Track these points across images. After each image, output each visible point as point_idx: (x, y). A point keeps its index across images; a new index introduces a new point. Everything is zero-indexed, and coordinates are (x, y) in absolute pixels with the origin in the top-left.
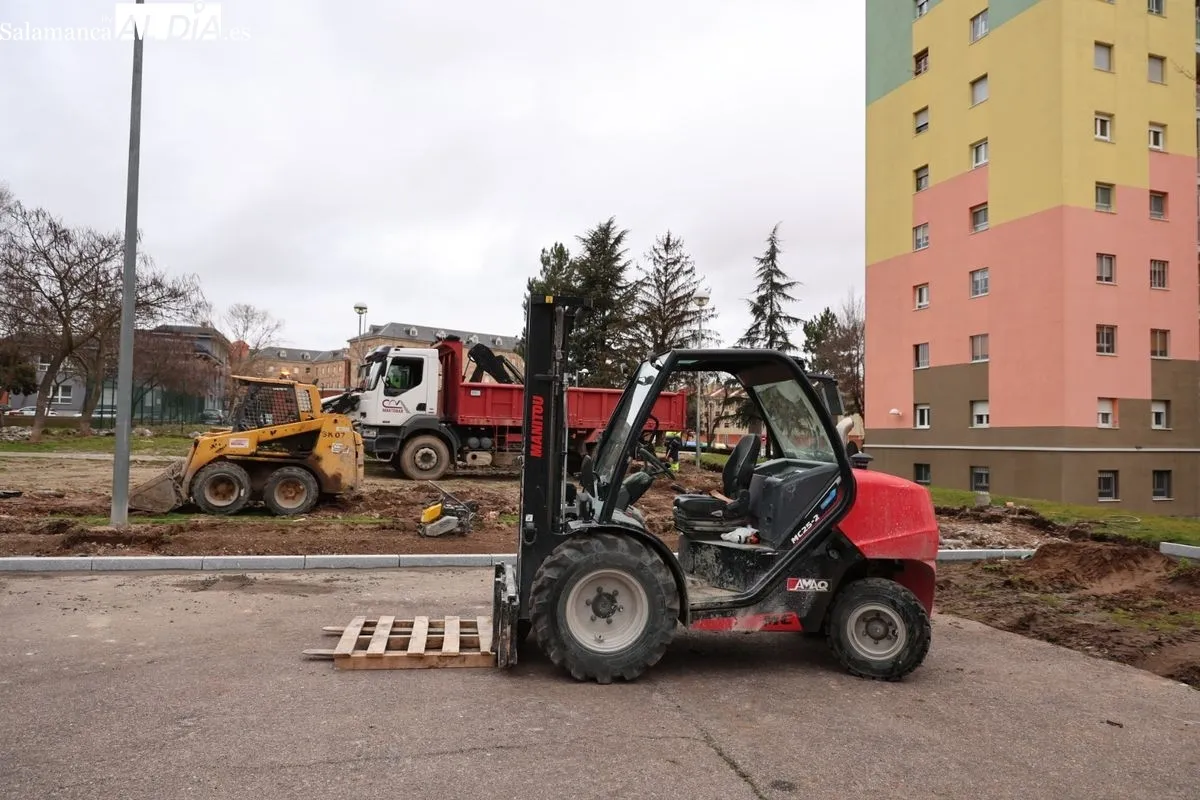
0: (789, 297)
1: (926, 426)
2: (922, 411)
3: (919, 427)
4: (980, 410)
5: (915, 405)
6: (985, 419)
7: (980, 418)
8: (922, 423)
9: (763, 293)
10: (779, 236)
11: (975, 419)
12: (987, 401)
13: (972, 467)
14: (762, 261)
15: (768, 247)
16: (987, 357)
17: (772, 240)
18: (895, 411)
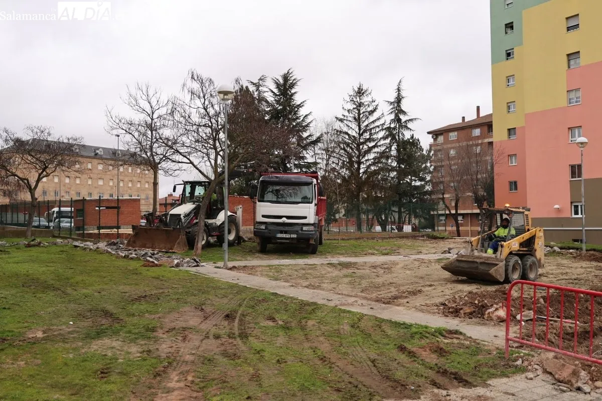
0: (409, 128)
1: (580, 216)
2: (576, 207)
3: (574, 216)
5: (571, 203)
8: (576, 213)
9: (393, 126)
10: (402, 87)
14: (391, 103)
15: (396, 95)
17: (399, 90)
18: (557, 206)
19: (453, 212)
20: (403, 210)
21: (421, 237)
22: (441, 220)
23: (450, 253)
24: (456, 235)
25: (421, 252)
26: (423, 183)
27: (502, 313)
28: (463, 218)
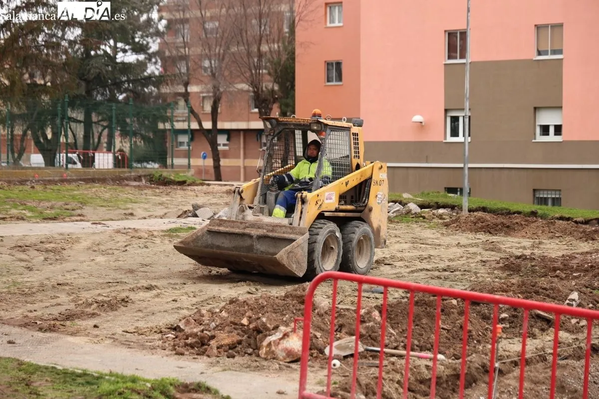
1: (460, 139)
2: (455, 120)
3: (450, 139)
4: (548, 118)
5: (446, 111)
6: (552, 130)
7: (545, 130)
8: (455, 133)
11: (538, 130)
12: (561, 107)
13: (534, 190)
16: (560, 52)
18: (418, 118)
19: (207, 125)
20: (94, 118)
21: (135, 180)
22: (182, 144)
23: (196, 216)
24: (213, 178)
25: (132, 214)
26: (142, 57)
27: (295, 343)
28: (228, 139)
